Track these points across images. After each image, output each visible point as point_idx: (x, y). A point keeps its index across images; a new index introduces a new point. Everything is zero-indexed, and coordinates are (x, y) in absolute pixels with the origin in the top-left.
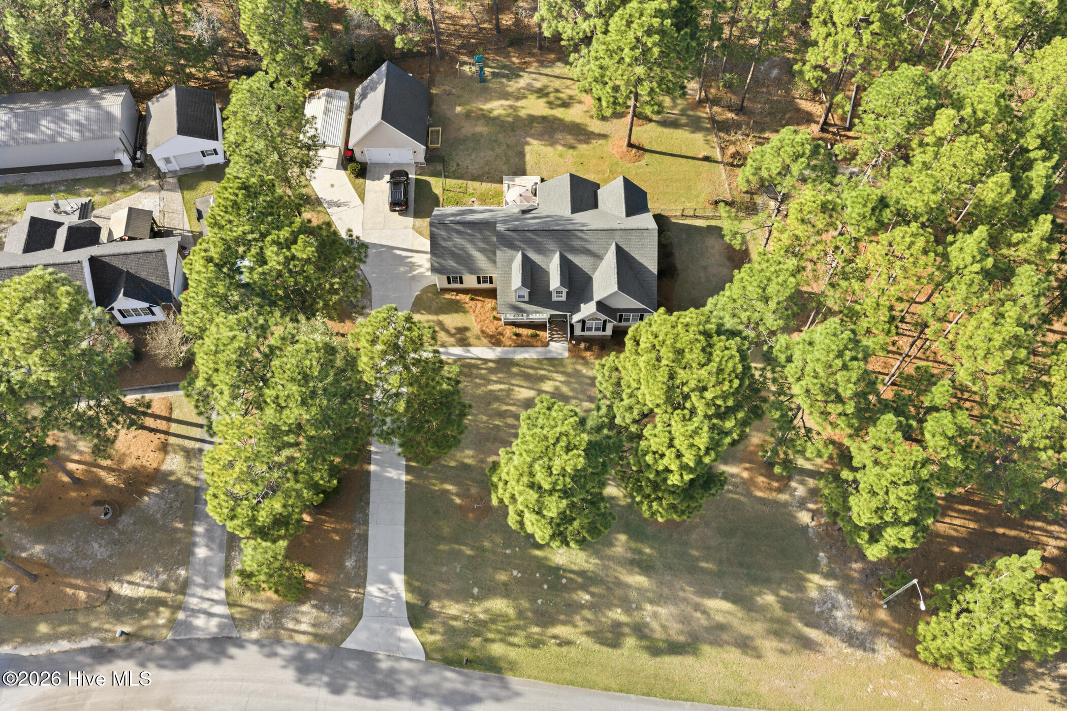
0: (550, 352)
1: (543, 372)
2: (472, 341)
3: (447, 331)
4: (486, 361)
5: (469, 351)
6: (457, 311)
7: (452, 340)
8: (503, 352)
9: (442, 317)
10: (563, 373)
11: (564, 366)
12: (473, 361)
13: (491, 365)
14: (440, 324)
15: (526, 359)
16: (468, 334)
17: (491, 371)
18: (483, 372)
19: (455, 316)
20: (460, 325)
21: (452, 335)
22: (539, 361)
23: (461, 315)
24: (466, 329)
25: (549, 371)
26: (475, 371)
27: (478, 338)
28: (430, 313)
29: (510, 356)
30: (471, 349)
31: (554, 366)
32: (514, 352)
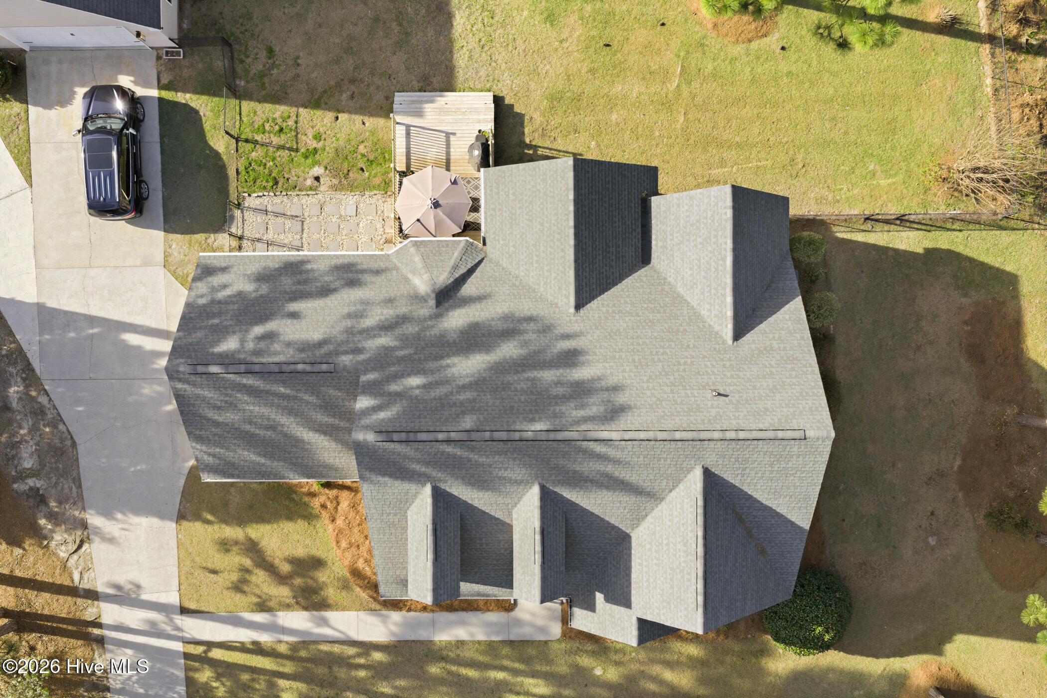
0: (518, 623)
1: (500, 675)
2: (331, 593)
3: (270, 568)
4: (366, 647)
5: (325, 622)
6: (291, 517)
7: (283, 592)
8: (406, 624)
9: (256, 531)
10: (547, 677)
11: (550, 662)
12: (337, 649)
13: (378, 656)
14: (252, 548)
15: (461, 643)
16: (322, 576)
17: (381, 672)
18: (362, 674)
19: (287, 526)
20: (300, 552)
21: (282, 579)
22: (491, 647)
23: (301, 524)
24: (317, 563)
25: (516, 672)
26: (341, 673)
27: (345, 586)
28: (226, 519)
29: (423, 635)
30: (330, 615)
31: (526, 660)
32: (433, 623)
